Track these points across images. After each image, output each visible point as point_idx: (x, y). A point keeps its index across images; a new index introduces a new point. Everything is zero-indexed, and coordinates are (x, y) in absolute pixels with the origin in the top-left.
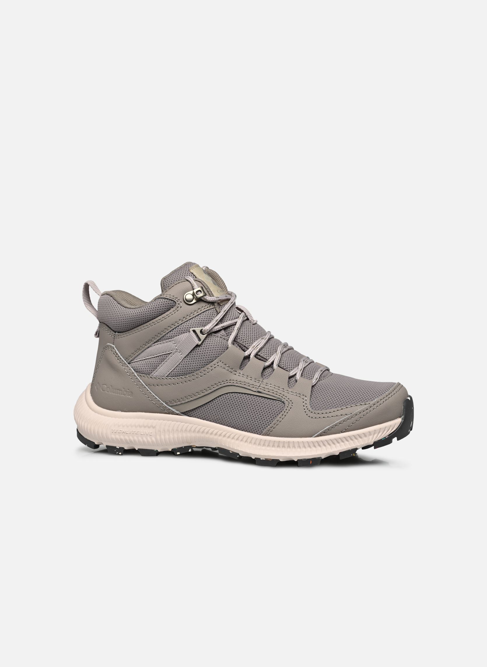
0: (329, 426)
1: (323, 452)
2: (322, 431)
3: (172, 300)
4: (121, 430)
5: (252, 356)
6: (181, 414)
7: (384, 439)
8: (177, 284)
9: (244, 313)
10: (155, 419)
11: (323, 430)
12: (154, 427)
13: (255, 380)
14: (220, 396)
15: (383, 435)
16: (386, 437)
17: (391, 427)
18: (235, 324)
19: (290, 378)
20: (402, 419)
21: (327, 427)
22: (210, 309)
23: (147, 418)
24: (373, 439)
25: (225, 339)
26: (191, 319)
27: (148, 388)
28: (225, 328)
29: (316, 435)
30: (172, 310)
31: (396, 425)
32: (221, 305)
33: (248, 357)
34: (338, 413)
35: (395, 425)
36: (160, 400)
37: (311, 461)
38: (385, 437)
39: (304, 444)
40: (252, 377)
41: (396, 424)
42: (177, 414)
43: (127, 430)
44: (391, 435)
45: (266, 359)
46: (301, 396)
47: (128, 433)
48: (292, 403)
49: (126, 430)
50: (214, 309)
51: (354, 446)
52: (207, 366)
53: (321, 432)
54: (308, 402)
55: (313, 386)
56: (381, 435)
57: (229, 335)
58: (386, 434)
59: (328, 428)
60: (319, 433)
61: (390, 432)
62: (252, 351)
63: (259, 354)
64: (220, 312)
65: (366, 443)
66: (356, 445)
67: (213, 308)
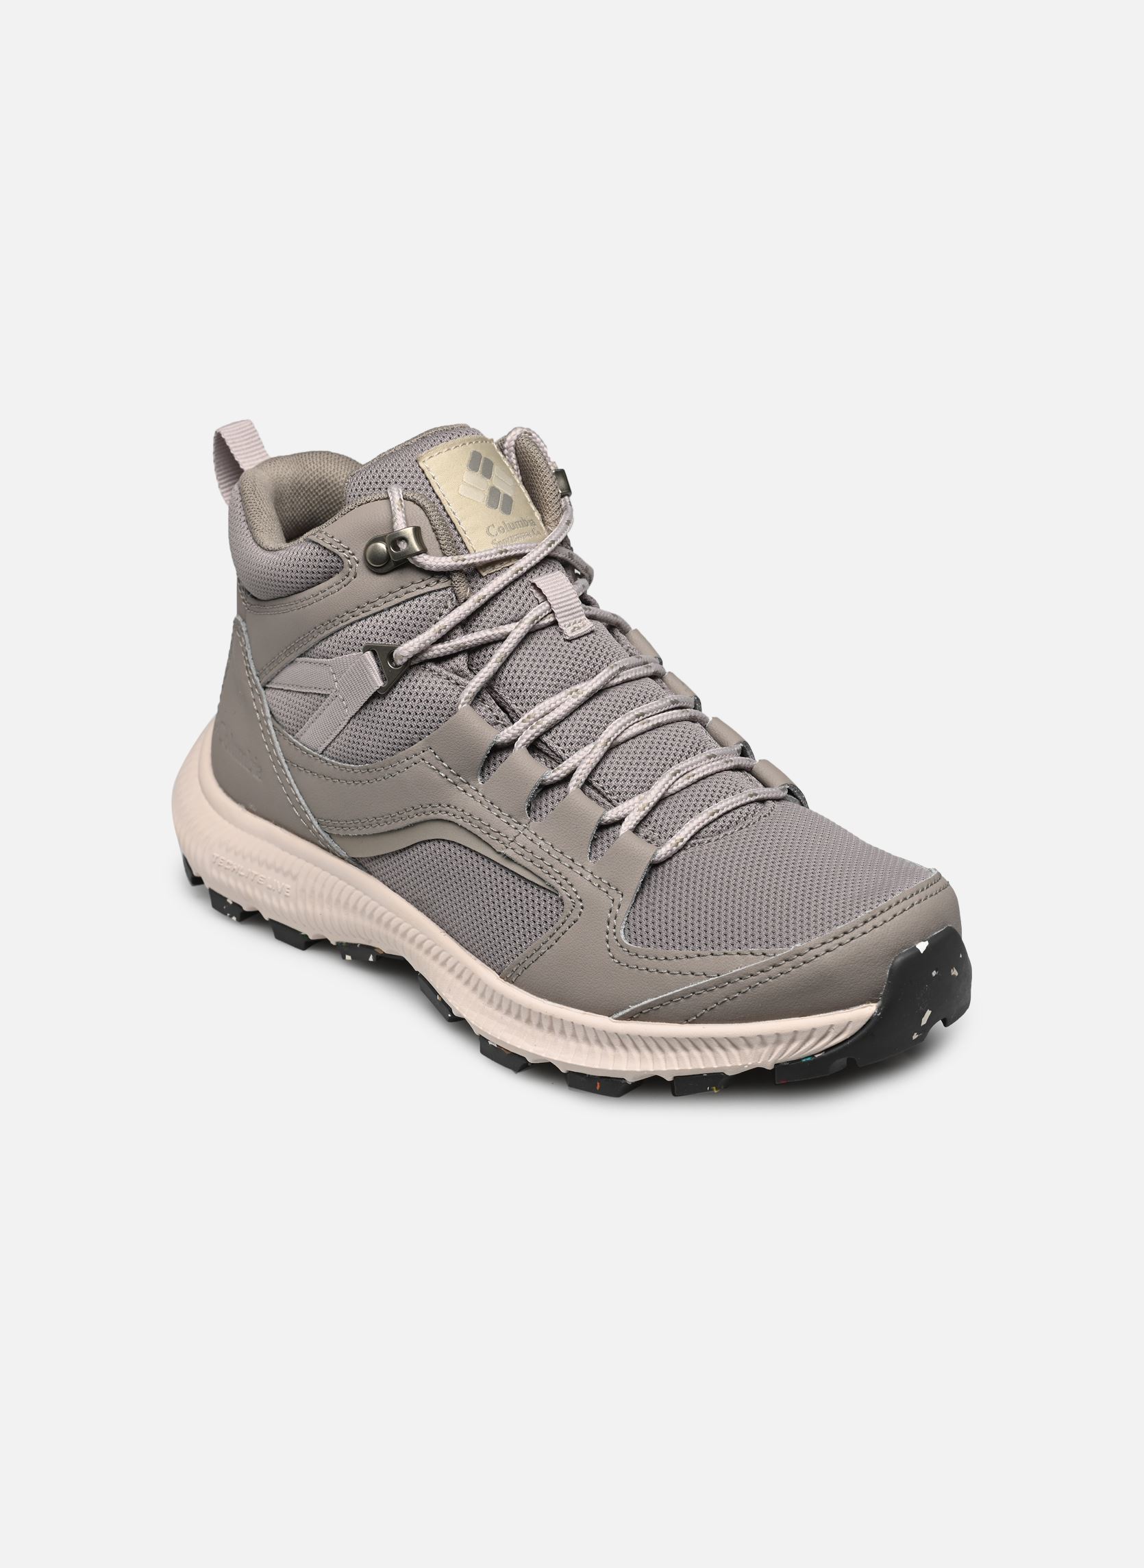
0: (654, 999)
1: (632, 1065)
2: (636, 1006)
3: (335, 554)
4: (231, 862)
5: (518, 745)
6: (350, 861)
7: (808, 1061)
8: (362, 504)
9: (547, 605)
10: (299, 855)
11: (639, 1005)
12: (295, 878)
13: (509, 820)
14: (425, 842)
15: (804, 1048)
16: (816, 1056)
17: (832, 1031)
18: (501, 640)
19: (603, 827)
20: (879, 1009)
21: (650, 1000)
22: (435, 591)
23: (284, 848)
24: (773, 1057)
25: (458, 684)
26: (377, 613)
27: (287, 770)
28: (472, 651)
29: (620, 1014)
30: (336, 578)
31: (850, 1026)
32: (484, 574)
33: (509, 746)
34: (685, 965)
35: (848, 1025)
36: (309, 812)
37: (598, 1084)
38: (813, 1056)
39: (585, 1032)
40: (502, 809)
41: (850, 1022)
42: (343, 858)
43: (242, 867)
44: (834, 1050)
45: (561, 757)
46: (610, 891)
47: (242, 873)
48: (582, 908)
49: (239, 866)
50: (449, 589)
51: (716, 1067)
52: (400, 753)
53: (632, 1008)
54: (622, 913)
55: (654, 866)
56: (799, 1049)
57: (473, 669)
58: (813, 1049)
59: (650, 1003)
60: (628, 1010)
61: (825, 1045)
62: (522, 731)
63: (545, 739)
64: (465, 601)
65: (750, 1063)
66: (721, 1065)
67: (445, 589)
